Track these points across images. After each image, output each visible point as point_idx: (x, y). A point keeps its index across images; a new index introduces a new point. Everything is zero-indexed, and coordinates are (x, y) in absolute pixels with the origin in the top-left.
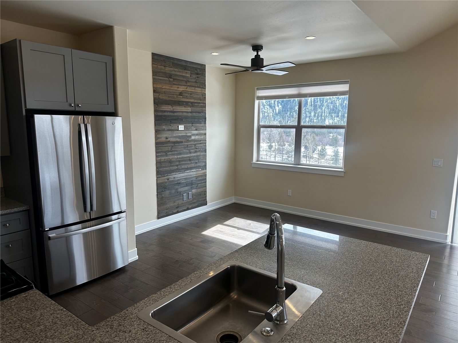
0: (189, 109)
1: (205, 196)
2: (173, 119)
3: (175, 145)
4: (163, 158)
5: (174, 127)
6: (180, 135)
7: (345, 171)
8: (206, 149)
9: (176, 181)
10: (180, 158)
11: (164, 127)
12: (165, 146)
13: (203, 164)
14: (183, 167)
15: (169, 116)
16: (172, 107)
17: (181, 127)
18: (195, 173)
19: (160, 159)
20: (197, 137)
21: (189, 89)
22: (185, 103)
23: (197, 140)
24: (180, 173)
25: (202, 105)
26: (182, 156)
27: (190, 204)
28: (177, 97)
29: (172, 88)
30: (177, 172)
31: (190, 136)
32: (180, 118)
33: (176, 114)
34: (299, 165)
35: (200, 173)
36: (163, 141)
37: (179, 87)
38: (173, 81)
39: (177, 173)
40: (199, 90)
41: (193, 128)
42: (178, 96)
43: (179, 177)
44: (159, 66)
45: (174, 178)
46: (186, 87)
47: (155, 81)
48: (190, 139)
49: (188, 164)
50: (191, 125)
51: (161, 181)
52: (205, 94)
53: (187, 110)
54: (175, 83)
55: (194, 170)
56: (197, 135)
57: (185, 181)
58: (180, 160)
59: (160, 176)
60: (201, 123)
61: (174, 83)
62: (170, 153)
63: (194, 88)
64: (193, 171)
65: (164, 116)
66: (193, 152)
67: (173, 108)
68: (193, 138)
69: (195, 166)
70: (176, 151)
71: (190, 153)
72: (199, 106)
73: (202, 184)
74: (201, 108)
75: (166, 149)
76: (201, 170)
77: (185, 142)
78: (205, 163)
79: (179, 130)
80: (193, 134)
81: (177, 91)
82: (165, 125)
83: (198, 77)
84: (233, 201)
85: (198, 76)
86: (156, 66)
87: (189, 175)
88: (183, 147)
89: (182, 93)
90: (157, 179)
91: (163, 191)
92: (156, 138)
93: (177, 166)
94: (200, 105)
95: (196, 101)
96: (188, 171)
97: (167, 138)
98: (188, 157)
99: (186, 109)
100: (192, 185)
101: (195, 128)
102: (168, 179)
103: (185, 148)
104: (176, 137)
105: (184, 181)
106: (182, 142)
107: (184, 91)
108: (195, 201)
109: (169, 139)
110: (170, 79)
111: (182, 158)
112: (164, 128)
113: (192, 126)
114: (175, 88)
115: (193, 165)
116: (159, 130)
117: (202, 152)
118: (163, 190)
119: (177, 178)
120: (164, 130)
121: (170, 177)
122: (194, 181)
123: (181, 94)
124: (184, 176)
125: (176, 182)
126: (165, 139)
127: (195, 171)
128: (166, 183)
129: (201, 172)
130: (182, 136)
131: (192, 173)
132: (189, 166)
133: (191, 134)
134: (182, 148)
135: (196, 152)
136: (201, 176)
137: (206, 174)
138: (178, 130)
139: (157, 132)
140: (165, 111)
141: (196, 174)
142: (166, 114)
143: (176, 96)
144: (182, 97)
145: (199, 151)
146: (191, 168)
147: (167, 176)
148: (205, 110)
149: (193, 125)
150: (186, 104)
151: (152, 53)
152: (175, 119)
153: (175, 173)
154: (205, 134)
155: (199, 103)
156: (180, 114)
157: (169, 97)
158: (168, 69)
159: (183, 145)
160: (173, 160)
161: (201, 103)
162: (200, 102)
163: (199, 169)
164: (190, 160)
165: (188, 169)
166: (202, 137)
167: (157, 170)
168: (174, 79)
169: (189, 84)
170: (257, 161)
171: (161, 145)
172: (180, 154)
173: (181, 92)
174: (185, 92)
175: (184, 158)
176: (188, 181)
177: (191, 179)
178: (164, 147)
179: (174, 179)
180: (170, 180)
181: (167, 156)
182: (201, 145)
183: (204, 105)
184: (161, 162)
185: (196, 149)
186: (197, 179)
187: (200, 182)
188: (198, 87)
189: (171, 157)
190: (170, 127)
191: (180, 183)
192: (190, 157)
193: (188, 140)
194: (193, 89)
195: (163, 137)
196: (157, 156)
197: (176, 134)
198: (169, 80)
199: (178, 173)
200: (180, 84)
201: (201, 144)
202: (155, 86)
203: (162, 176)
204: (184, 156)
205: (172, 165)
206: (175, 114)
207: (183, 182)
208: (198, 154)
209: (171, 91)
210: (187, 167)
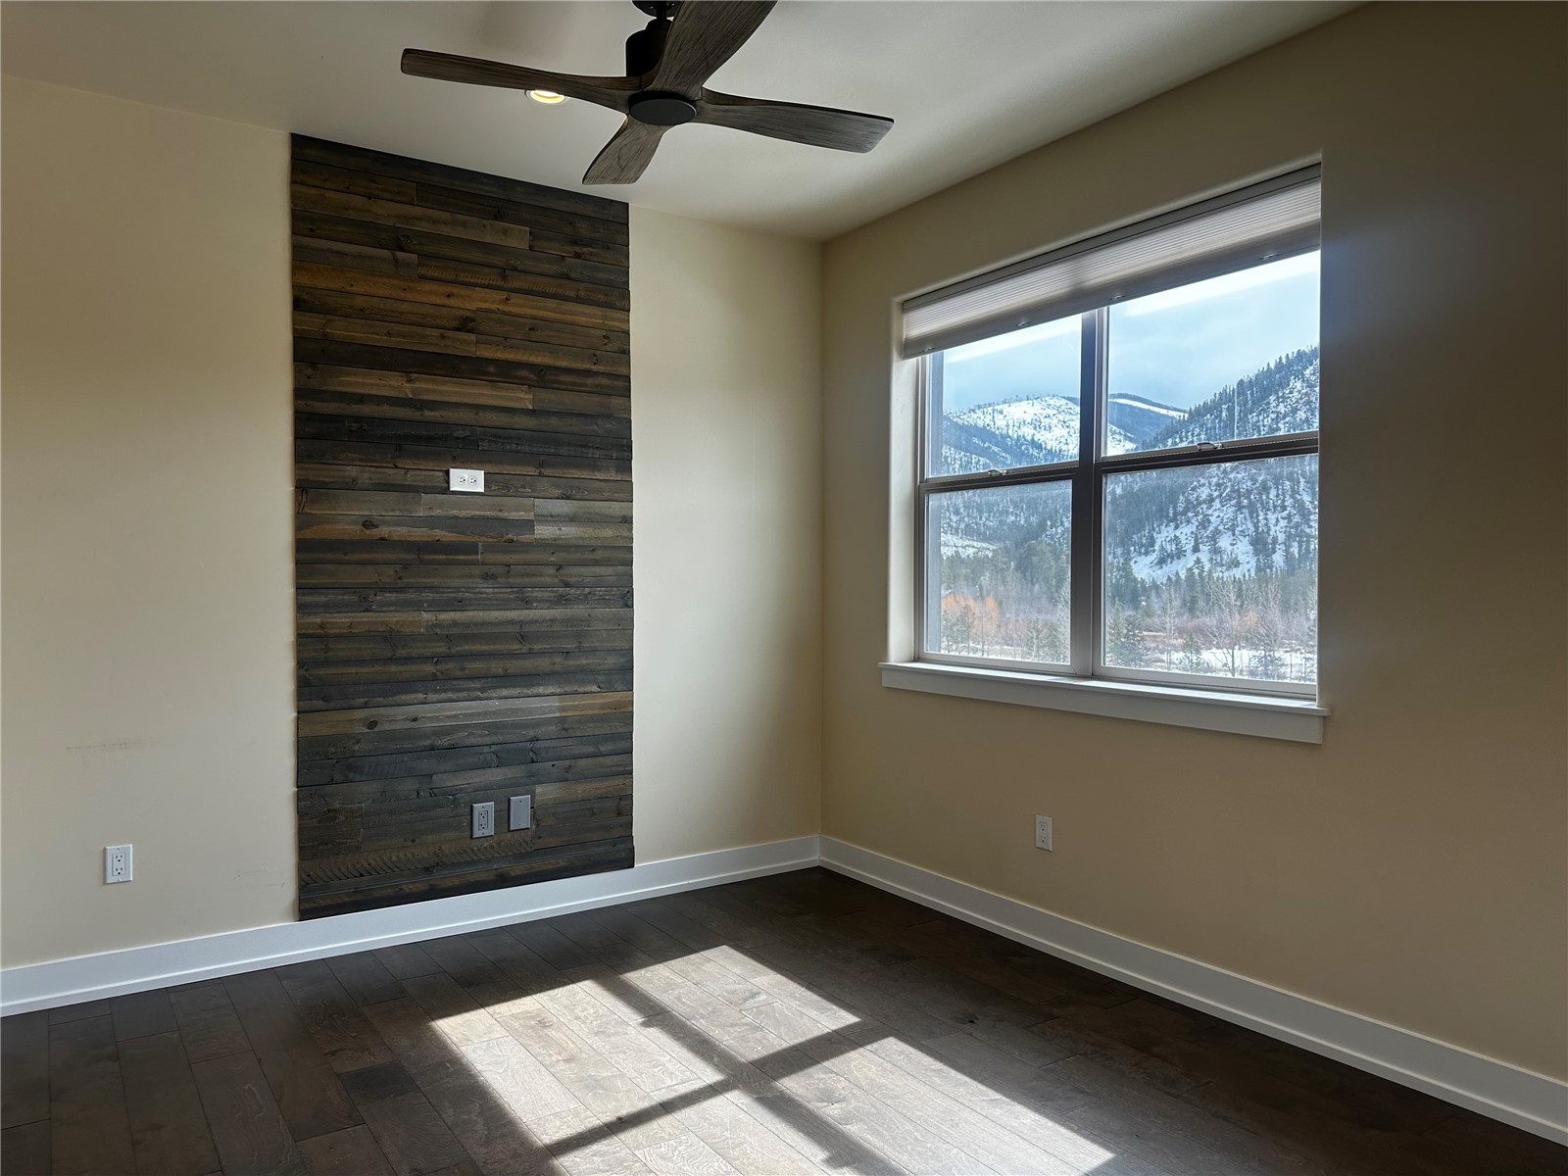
0: (523, 398)
1: (624, 819)
2: (417, 439)
3: (422, 562)
4: (341, 620)
5: (416, 471)
6: (455, 512)
7: (1325, 711)
8: (631, 593)
9: (426, 737)
10: (455, 623)
11: (352, 471)
12: (358, 563)
13: (612, 661)
14: (478, 666)
15: (383, 420)
16: (410, 381)
17: (467, 480)
18: (555, 702)
19: (318, 620)
20: (570, 532)
21: (521, 306)
22: (491, 369)
23: (575, 542)
24: (450, 695)
25: (605, 381)
26: (470, 614)
27: (521, 856)
28: (443, 337)
29: (409, 296)
30: (435, 691)
31: (529, 525)
32: (460, 433)
33: (433, 414)
34: (1094, 677)
35: (591, 707)
36: (346, 537)
37: (455, 291)
38: (420, 264)
39: (432, 697)
40: (587, 316)
41: (544, 483)
42: (450, 333)
43: (447, 717)
44: (331, 195)
45: (415, 720)
46: (503, 295)
47: (301, 258)
48: (525, 538)
49: (512, 655)
50: (531, 471)
51: (326, 731)
52: (628, 333)
53: (511, 399)
54: (430, 273)
55: (551, 690)
56: (572, 519)
57: (488, 740)
58: (455, 631)
59: (320, 704)
60: (595, 468)
61: (423, 271)
62: (392, 596)
63: (552, 303)
64: (541, 690)
65: (357, 419)
66: (543, 601)
67: (417, 385)
68: (543, 531)
69: (558, 668)
70: (432, 588)
71: (527, 603)
72: (585, 385)
73: (601, 759)
74: (597, 399)
75: (367, 575)
76: (595, 688)
77: (488, 548)
78: (623, 656)
79: (452, 489)
80: (545, 512)
81: (444, 311)
82: (361, 460)
83: (578, 256)
84: (810, 853)
85: (577, 249)
86: (314, 191)
87: (514, 711)
88: (476, 570)
89: (473, 320)
90: (298, 719)
91: (332, 782)
92: (302, 520)
93: (436, 659)
94: (589, 381)
95: (563, 363)
96: (505, 692)
97: (368, 524)
98: (512, 622)
99: (500, 397)
100: (533, 762)
101: (558, 486)
102: (372, 724)
103: (486, 577)
104: (432, 522)
105: (481, 736)
106: (472, 549)
107: (487, 311)
108: (552, 842)
109: (384, 531)
110: (398, 253)
111: (466, 625)
112: (354, 474)
113: (541, 475)
114: (430, 295)
115: (543, 664)
116: (323, 485)
117: (604, 601)
118: (338, 777)
119: (437, 719)
120: (352, 485)
121: (383, 711)
122: (548, 744)
123: (465, 324)
124: (479, 714)
125: (428, 742)
126: (358, 528)
127: (553, 694)
128: (358, 742)
129: (592, 700)
130: (472, 518)
131: (543, 705)
132: (513, 666)
133: (531, 516)
134: (470, 576)
135: (561, 600)
136: (600, 719)
137: (632, 712)
138: (446, 490)
139: (303, 489)
140: (362, 399)
141: (563, 709)
142: (366, 410)
143: (436, 333)
144: (473, 337)
145: (585, 599)
146: (530, 678)
147: (365, 706)
148: (629, 410)
149: (546, 472)
150: (506, 373)
151: (293, 135)
152: (429, 439)
153: (421, 696)
154: (627, 520)
155: (588, 373)
156: (466, 416)
157: (389, 334)
158: (385, 211)
159: (475, 563)
160: (407, 630)
161: (597, 374)
162: (594, 368)
163: (583, 683)
164: (523, 638)
165: (506, 679)
166: (608, 532)
167: (303, 672)
168: (422, 255)
169: (517, 284)
170: (916, 660)
171: (330, 556)
172: (459, 604)
173: (469, 314)
174: (493, 316)
175: (483, 624)
176: (508, 738)
177: (531, 733)
178: (348, 563)
179: (414, 725)
180: (387, 727)
181: (366, 611)
182: (598, 570)
183: (620, 383)
184: (327, 636)
185: (567, 585)
186: (571, 733)
187: (590, 749)
188: (577, 300)
189: (394, 618)
190: (390, 471)
191: (452, 748)
192: (521, 623)
193: (512, 541)
194: (544, 309)
195: (346, 517)
196: (301, 608)
197: (426, 506)
198: (396, 260)
199: (443, 696)
200: (461, 279)
201: (596, 563)
202: (306, 281)
203: (332, 705)
204: (481, 613)
205: (401, 652)
206: (427, 413)
207: (473, 741)
208: (579, 610)
209: (404, 307)
210: (500, 671)
